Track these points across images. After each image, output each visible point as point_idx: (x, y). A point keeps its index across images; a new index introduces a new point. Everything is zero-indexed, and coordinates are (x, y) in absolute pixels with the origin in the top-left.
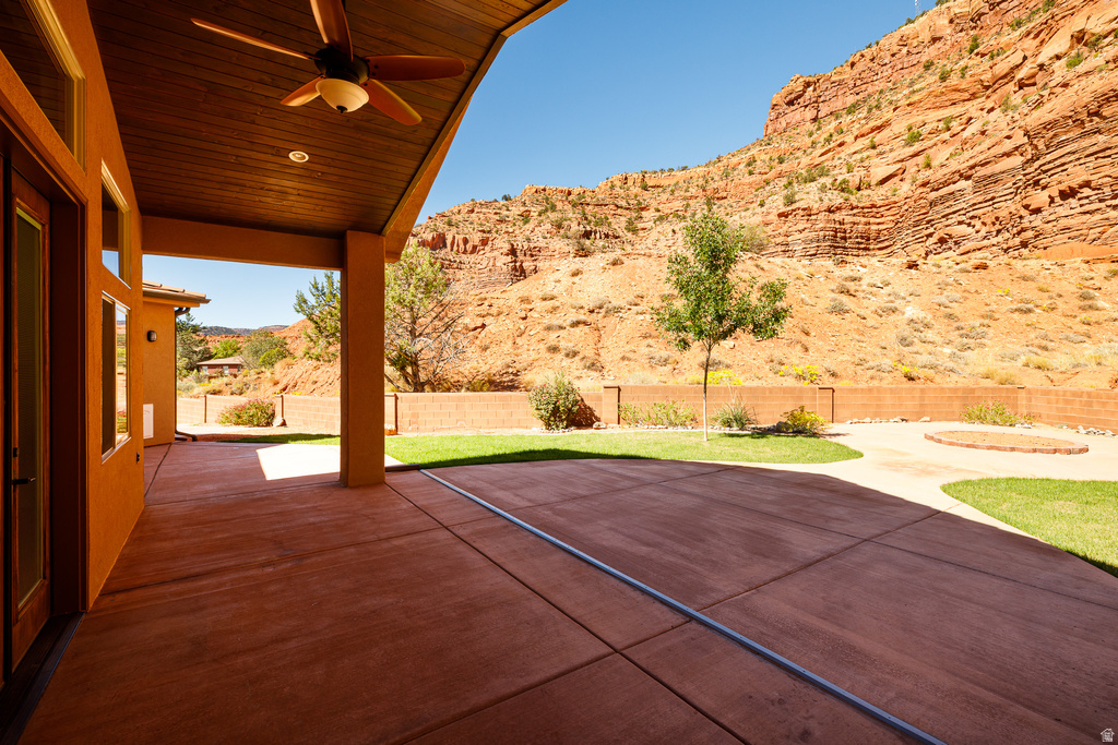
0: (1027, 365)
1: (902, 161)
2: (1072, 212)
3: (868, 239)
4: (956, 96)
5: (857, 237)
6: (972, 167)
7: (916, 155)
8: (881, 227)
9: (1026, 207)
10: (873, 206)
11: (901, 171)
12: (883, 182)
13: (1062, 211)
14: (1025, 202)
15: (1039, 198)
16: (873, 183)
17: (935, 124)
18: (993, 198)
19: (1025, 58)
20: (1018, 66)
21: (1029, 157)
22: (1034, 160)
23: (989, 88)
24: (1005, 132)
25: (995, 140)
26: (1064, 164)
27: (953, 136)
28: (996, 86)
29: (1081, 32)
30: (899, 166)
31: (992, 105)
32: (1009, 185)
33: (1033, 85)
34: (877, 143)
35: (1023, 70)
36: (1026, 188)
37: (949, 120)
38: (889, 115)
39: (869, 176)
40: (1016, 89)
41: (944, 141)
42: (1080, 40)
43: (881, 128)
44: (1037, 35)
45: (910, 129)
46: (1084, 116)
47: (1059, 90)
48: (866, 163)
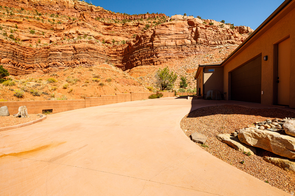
1: (30, 37)
2: (84, 66)
3: (24, 57)
4: (42, 26)
5: (21, 55)
6: (62, 50)
7: (34, 37)
8: (28, 55)
9: (76, 63)
10: (25, 47)
12: (24, 41)
13: (82, 66)
14: (75, 62)
15: (78, 62)
16: (21, 40)
17: (38, 31)
18: (67, 58)
19: (64, 29)
20: (62, 30)
21: (75, 53)
22: (76, 54)
23: (55, 30)
24: (69, 45)
25: (67, 46)
26: (82, 57)
27: (46, 37)
28: (57, 31)
29: (78, 31)
30: (29, 38)
31: (56, 35)
32: (70, 57)
33: (69, 36)
34: (18, 27)
35: (66, 32)
36: (75, 59)
37: (43, 33)
38: (21, 20)
39: (19, 37)
40: (65, 35)
41: (43, 38)
42: (77, 33)
43: (18, 23)
44: (66, 26)
45: (30, 29)
46: (85, 50)
47: (80, 42)
48: (17, 32)
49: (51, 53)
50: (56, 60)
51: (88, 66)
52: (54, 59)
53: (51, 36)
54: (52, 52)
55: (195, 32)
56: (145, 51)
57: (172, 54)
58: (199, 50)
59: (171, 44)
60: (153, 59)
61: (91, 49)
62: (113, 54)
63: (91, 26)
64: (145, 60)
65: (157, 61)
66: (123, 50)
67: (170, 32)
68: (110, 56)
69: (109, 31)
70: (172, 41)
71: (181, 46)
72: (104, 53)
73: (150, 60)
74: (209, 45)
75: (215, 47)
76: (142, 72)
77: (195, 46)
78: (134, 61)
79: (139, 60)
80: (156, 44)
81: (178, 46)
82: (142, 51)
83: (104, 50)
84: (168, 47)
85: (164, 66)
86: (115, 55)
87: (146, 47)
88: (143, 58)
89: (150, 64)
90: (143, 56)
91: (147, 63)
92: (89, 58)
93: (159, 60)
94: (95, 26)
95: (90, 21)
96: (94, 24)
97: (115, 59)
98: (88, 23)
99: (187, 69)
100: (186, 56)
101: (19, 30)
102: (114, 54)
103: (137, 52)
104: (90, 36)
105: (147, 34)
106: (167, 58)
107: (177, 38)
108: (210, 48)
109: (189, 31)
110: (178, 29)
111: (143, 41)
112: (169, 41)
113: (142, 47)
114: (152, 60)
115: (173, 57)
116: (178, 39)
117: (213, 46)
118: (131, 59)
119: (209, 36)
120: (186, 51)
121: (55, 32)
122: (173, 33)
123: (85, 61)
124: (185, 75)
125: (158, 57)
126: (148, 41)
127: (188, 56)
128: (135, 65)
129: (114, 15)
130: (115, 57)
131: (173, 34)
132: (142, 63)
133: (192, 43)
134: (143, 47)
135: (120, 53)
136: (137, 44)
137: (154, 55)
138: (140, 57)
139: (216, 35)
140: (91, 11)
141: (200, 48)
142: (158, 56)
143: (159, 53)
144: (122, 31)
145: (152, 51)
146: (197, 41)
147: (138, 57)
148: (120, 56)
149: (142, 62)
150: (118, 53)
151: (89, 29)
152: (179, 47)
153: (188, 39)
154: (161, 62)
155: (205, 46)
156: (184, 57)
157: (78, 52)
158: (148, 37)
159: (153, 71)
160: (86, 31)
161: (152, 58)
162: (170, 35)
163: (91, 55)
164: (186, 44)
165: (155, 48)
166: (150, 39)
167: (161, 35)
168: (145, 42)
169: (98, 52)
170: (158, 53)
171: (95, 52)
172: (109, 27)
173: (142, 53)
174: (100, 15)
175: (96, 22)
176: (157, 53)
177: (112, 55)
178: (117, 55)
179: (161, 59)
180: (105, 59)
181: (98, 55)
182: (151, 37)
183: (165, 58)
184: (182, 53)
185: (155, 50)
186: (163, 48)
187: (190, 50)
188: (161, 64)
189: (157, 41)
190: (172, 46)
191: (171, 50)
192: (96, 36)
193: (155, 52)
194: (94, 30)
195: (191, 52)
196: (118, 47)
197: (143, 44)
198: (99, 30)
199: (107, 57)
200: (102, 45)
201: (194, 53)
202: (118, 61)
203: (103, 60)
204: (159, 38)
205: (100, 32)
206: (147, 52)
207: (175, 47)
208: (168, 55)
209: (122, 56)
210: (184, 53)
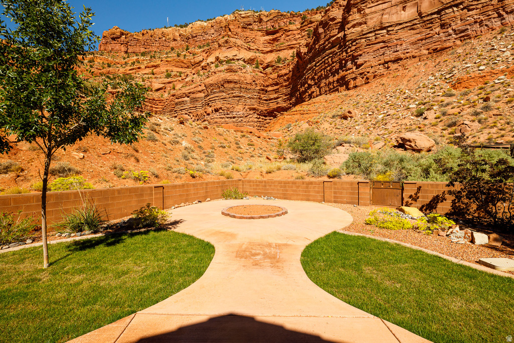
0: (233, 169)
1: (164, 83)
2: (217, 117)
4: (183, 64)
6: (190, 93)
7: (170, 83)
8: (157, 110)
9: (206, 112)
10: (154, 100)
11: (164, 88)
12: (157, 90)
13: (215, 116)
14: (205, 110)
15: (209, 110)
16: (153, 90)
17: (176, 73)
18: (196, 107)
19: (203, 59)
20: (201, 61)
21: (206, 94)
22: (207, 96)
23: (193, 66)
24: (199, 83)
25: (197, 85)
26: (215, 100)
27: (182, 80)
28: (195, 66)
29: (218, 57)
30: (163, 85)
31: (194, 72)
32: (200, 103)
33: (206, 70)
34: (155, 73)
35: (203, 64)
36: (206, 105)
37: (181, 73)
38: (159, 62)
39: (152, 86)
40: (201, 69)
41: (179, 81)
42: (218, 60)
43: (156, 67)
44: (206, 53)
45: (167, 71)
46: (220, 85)
47: (213, 74)
48: (150, 80)
49: (177, 100)
50: (182, 113)
51: (224, 115)
52: (180, 110)
53: (188, 75)
56: (328, 59)
57: (404, 46)
59: (403, 16)
60: (346, 73)
61: (229, 82)
62: (271, 85)
63: (239, 42)
64: (327, 83)
65: (355, 79)
66: (290, 71)
68: (266, 91)
69: (275, 43)
70: (405, 7)
71: (438, 12)
72: (253, 87)
73: (338, 81)
76: (306, 112)
78: (305, 91)
79: (316, 84)
80: (352, 32)
81: (428, 15)
82: (321, 62)
83: (254, 79)
84: (389, 29)
85: (374, 86)
86: (276, 87)
87: (330, 48)
88: (323, 79)
89: (337, 90)
90: (322, 74)
91: (331, 89)
92: (226, 99)
93: (361, 74)
94: (249, 42)
95: (239, 34)
96: (248, 39)
97: (276, 96)
98: (235, 38)
99: (458, 76)
100: (458, 42)
101: (154, 76)
102: (274, 84)
103: (310, 69)
104: (238, 60)
105: (331, 14)
106: (387, 63)
111: (323, 36)
112: (394, 12)
114: (343, 78)
115: (408, 55)
118: (301, 87)
120: (458, 25)
121: (193, 69)
123: (218, 107)
124: (443, 98)
125: (358, 66)
126: (335, 32)
127: (466, 38)
128: (307, 100)
129: (298, 16)
130: (276, 91)
132: (320, 91)
134: (323, 50)
135: (285, 80)
136: (311, 48)
137: (349, 63)
138: (316, 77)
140: (260, 23)
143: (361, 55)
145: (342, 53)
147: (313, 79)
148: (286, 86)
149: (320, 88)
150: (281, 80)
151: (236, 49)
152: (429, 18)
156: (451, 44)
157: (210, 92)
158: (334, 23)
159: (338, 105)
160: (230, 54)
161: (343, 71)
163: (229, 94)
165: (352, 43)
168: (327, 37)
169: (242, 86)
170: (360, 53)
171: (236, 86)
172: (275, 36)
173: (321, 67)
174: (272, 24)
175: (251, 34)
176: (356, 54)
177: (270, 89)
178: (278, 87)
179: (368, 70)
180: (255, 97)
181: (241, 91)
182: (341, 20)
183: (380, 65)
184: (441, 34)
185: (350, 47)
186: (374, 38)
187: (475, 17)
188: (368, 82)
189: (357, 21)
190: (406, 23)
191: (401, 37)
192: (248, 58)
193: (349, 54)
194: (246, 48)
195: (482, 20)
196: (281, 69)
197: (323, 42)
198: (256, 47)
199: (259, 93)
200: (252, 71)
201: (497, 23)
202: (280, 97)
203: (252, 100)
204: (362, 12)
205: (258, 50)
206: (332, 59)
207: (416, 24)
208: (391, 52)
209: (289, 84)
210: (451, 31)
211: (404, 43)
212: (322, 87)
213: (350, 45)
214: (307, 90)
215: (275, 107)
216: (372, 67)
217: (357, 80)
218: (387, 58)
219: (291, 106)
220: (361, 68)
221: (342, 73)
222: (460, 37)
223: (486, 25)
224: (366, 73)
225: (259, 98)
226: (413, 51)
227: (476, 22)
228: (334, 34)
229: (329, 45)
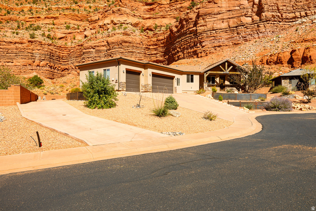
1: (66, 34)
3: (60, 58)
4: (77, 18)
5: (57, 56)
6: (95, 46)
7: (70, 33)
8: (63, 55)
10: (60, 47)
11: (66, 37)
12: (60, 38)
16: (57, 38)
17: (74, 25)
18: (100, 56)
19: (99, 19)
20: (97, 20)
21: (108, 48)
22: (109, 50)
23: (90, 22)
24: (102, 40)
25: (100, 41)
26: (116, 53)
27: (81, 32)
28: (92, 23)
29: (113, 20)
30: (65, 35)
31: (91, 28)
32: (104, 54)
33: (103, 28)
34: (55, 24)
35: (101, 23)
36: (108, 56)
37: (78, 26)
38: (58, 15)
39: (55, 35)
40: (99, 27)
41: (78, 33)
42: (112, 22)
43: (55, 18)
44: (101, 14)
45: (66, 23)
46: (119, 44)
47: (113, 35)
48: (53, 30)
49: (84, 51)
52: (87, 58)
53: (85, 29)
54: (86, 49)
55: (258, 5)
56: (188, 39)
57: (223, 40)
58: (264, 30)
59: (222, 26)
60: (197, 49)
61: (126, 42)
62: (153, 45)
63: (128, 11)
64: (188, 52)
65: (201, 53)
66: (165, 38)
67: (219, 9)
68: (149, 49)
69: (152, 12)
70: (223, 21)
71: (236, 27)
72: (141, 46)
73: (193, 52)
74: (283, 20)
75: (294, 23)
77: (258, 25)
78: (175, 54)
79: (181, 51)
80: (200, 29)
81: (232, 27)
82: (184, 40)
83: (142, 41)
84: (216, 31)
85: (209, 58)
86: (155, 47)
87: (189, 34)
88: (186, 49)
89: (193, 57)
90: (185, 47)
91: (190, 56)
92: (123, 53)
93: (204, 51)
94: (134, 10)
95: (128, 5)
96: (133, 7)
97: (155, 52)
98: (125, 7)
101: (56, 26)
102: (154, 45)
103: (178, 42)
104: (127, 24)
105: (190, 16)
106: (215, 47)
107: (230, 17)
108: (285, 25)
109: (249, 3)
110: (232, 4)
111: (185, 26)
112: (218, 23)
113: (185, 34)
114: (196, 51)
115: (224, 44)
116: (232, 18)
117: (291, 20)
118: (173, 50)
119: (285, 6)
120: (243, 34)
121: (90, 25)
122: (224, 10)
125: (203, 47)
126: (192, 26)
127: (246, 41)
128: (176, 59)
130: (156, 49)
131: (224, 12)
132: (184, 56)
133: (253, 22)
135: (161, 43)
136: (179, 30)
137: (198, 44)
138: (182, 47)
139: (297, 3)
141: (265, 27)
142: (203, 44)
143: (204, 41)
144: (169, 9)
145: (195, 38)
146: (260, 18)
147: (180, 48)
148: (162, 47)
149: (184, 54)
150: (159, 43)
151: (126, 15)
152: (232, 29)
153: (246, 16)
154: (207, 53)
155: (276, 23)
156: (241, 42)
157: (111, 47)
158: (191, 21)
160: (122, 19)
161: (195, 48)
162: (220, 14)
163: (125, 50)
164: (243, 24)
165: (200, 35)
166: (194, 22)
167: (208, 15)
168: (188, 28)
169: (134, 45)
171: (130, 45)
172: (151, 7)
173: (185, 43)
175: (135, 4)
176: (202, 41)
177: (151, 47)
178: (157, 46)
179: (207, 49)
180: (142, 52)
181: (133, 48)
182: (195, 20)
183: (212, 47)
184: (237, 37)
185: (199, 37)
186: (210, 34)
187: (249, 32)
188: (207, 55)
189: (202, 24)
190: (224, 29)
191: (221, 35)
192: (134, 23)
193: (199, 40)
194: (132, 15)
195: (251, 34)
196: (159, 35)
197: (185, 30)
198: (139, 14)
199: (144, 50)
200: (139, 35)
201: (256, 36)
202: (158, 53)
203: (140, 54)
204: (205, 20)
205: (140, 16)
206: (190, 40)
207: (228, 31)
208: (217, 42)
209: (164, 46)
210: (241, 36)
211: (223, 38)
212: (185, 54)
213: (199, 35)
214: (177, 53)
215: (155, 59)
216: (209, 48)
217: (202, 54)
218: (215, 45)
219: (166, 60)
220: (204, 48)
221: (195, 49)
222: (244, 40)
223: (253, 36)
224: (206, 51)
225: (145, 53)
226: (226, 42)
227: (249, 34)
228: (191, 27)
229: (189, 32)
